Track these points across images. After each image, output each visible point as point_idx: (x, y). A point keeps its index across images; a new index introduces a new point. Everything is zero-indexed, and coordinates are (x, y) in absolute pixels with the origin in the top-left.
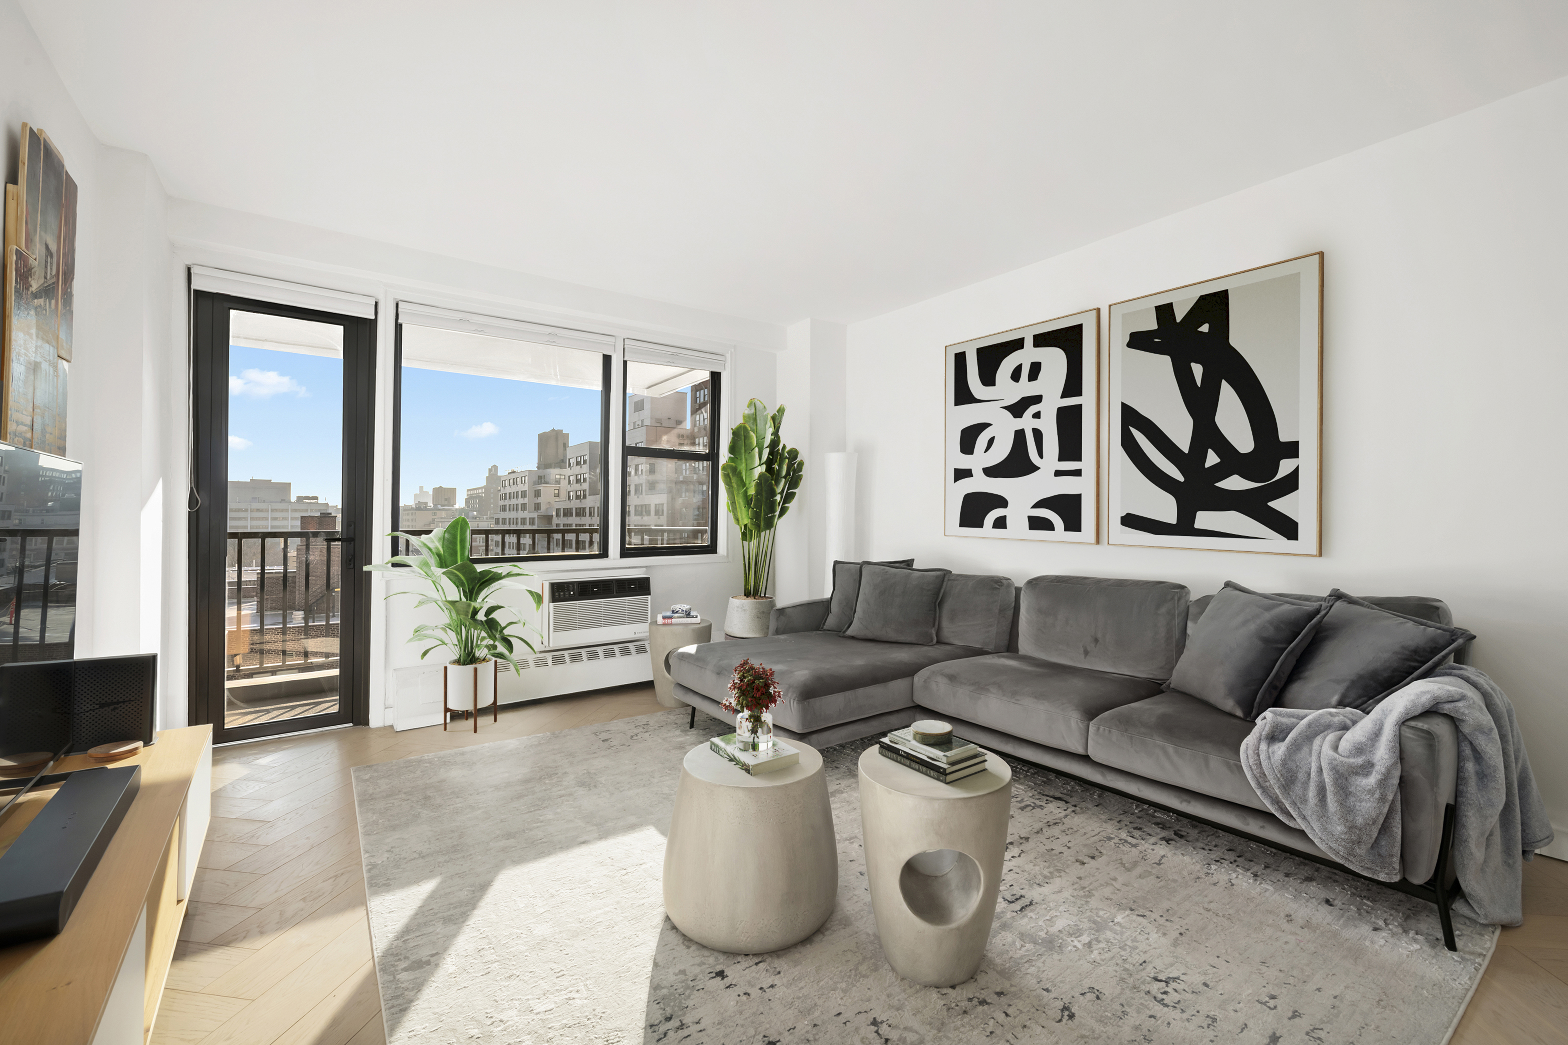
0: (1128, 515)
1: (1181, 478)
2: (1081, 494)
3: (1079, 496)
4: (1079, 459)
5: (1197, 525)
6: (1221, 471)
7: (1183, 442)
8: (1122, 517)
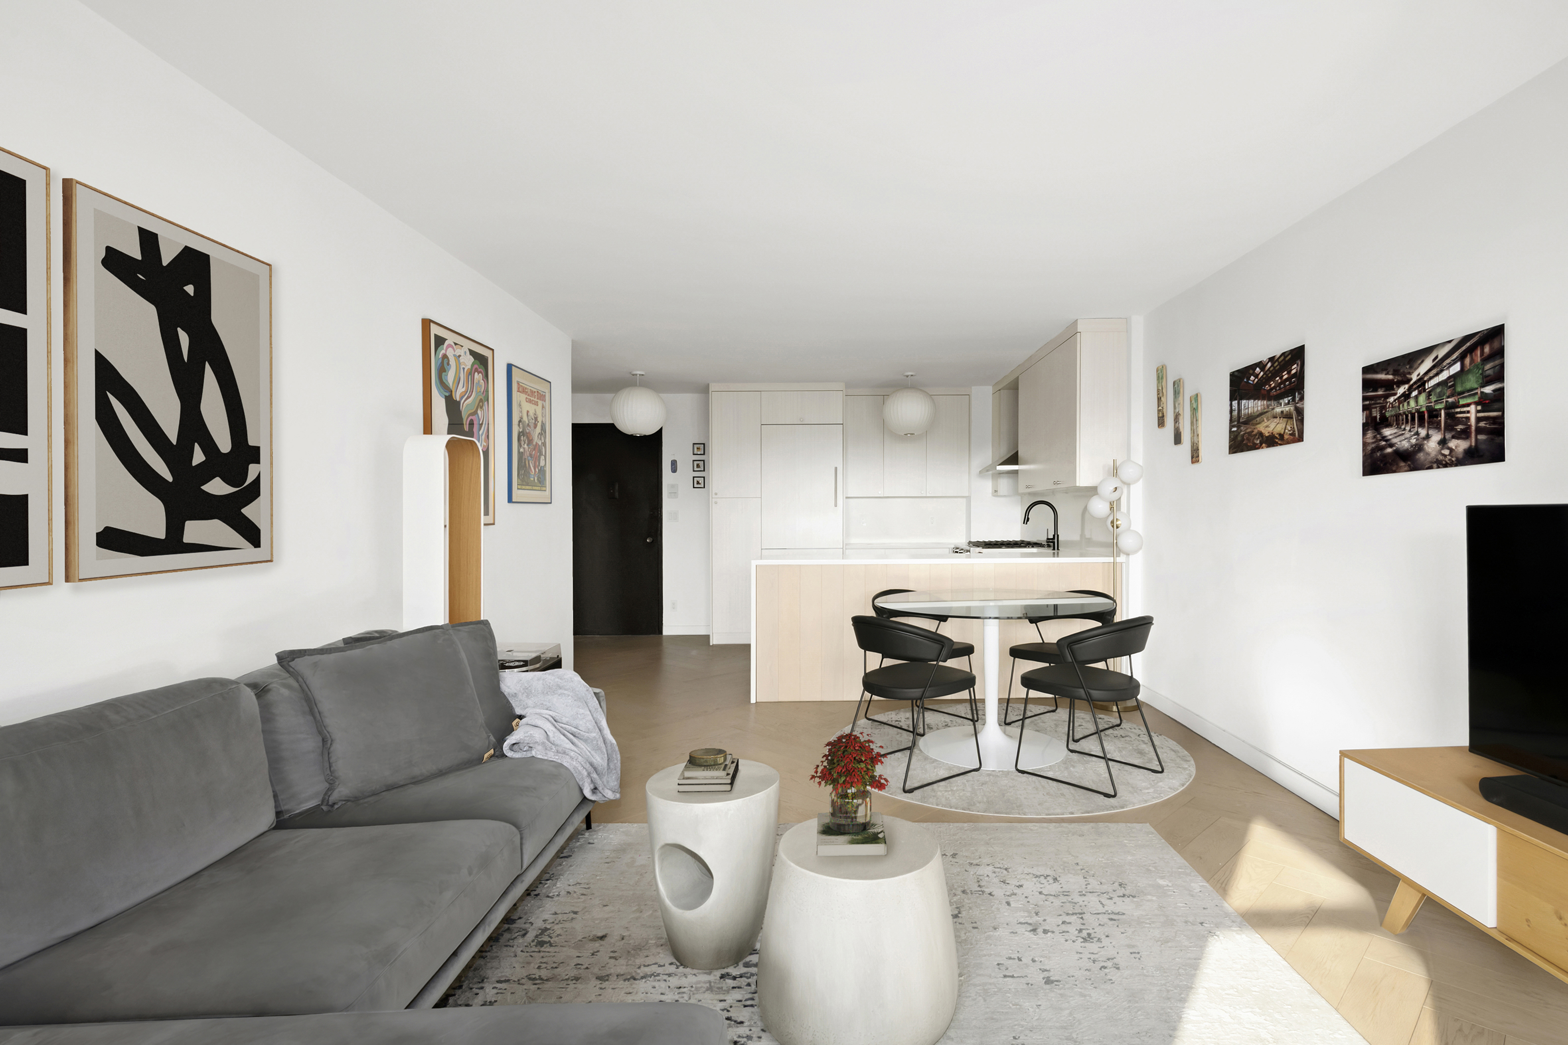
0: (107, 530)
1: (169, 477)
2: (27, 495)
3: (24, 498)
4: (22, 429)
5: (187, 539)
6: (207, 472)
7: (171, 429)
8: (97, 534)
